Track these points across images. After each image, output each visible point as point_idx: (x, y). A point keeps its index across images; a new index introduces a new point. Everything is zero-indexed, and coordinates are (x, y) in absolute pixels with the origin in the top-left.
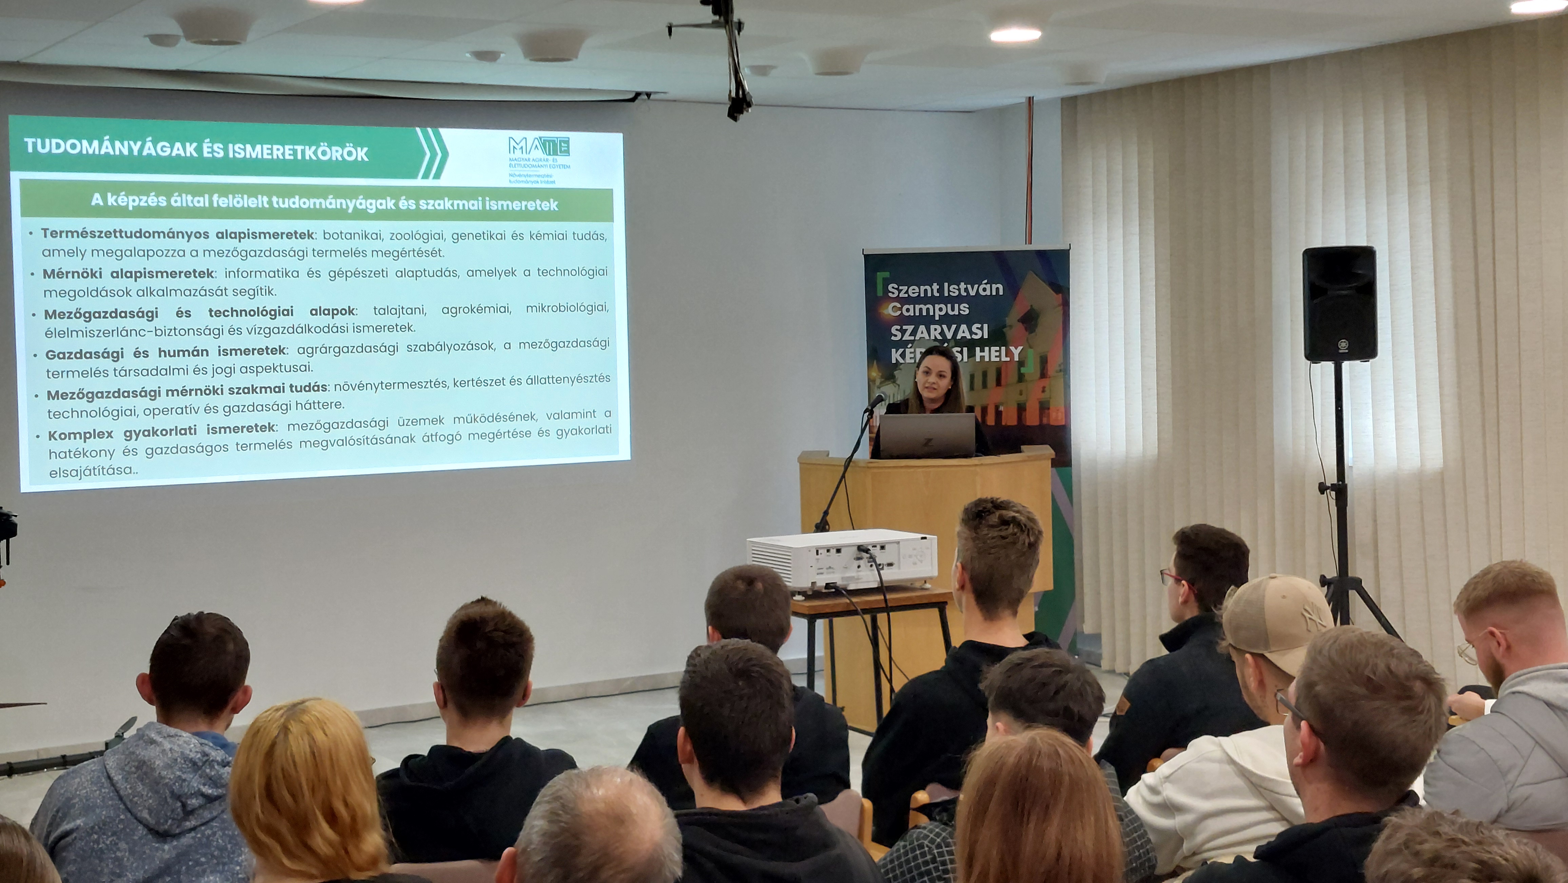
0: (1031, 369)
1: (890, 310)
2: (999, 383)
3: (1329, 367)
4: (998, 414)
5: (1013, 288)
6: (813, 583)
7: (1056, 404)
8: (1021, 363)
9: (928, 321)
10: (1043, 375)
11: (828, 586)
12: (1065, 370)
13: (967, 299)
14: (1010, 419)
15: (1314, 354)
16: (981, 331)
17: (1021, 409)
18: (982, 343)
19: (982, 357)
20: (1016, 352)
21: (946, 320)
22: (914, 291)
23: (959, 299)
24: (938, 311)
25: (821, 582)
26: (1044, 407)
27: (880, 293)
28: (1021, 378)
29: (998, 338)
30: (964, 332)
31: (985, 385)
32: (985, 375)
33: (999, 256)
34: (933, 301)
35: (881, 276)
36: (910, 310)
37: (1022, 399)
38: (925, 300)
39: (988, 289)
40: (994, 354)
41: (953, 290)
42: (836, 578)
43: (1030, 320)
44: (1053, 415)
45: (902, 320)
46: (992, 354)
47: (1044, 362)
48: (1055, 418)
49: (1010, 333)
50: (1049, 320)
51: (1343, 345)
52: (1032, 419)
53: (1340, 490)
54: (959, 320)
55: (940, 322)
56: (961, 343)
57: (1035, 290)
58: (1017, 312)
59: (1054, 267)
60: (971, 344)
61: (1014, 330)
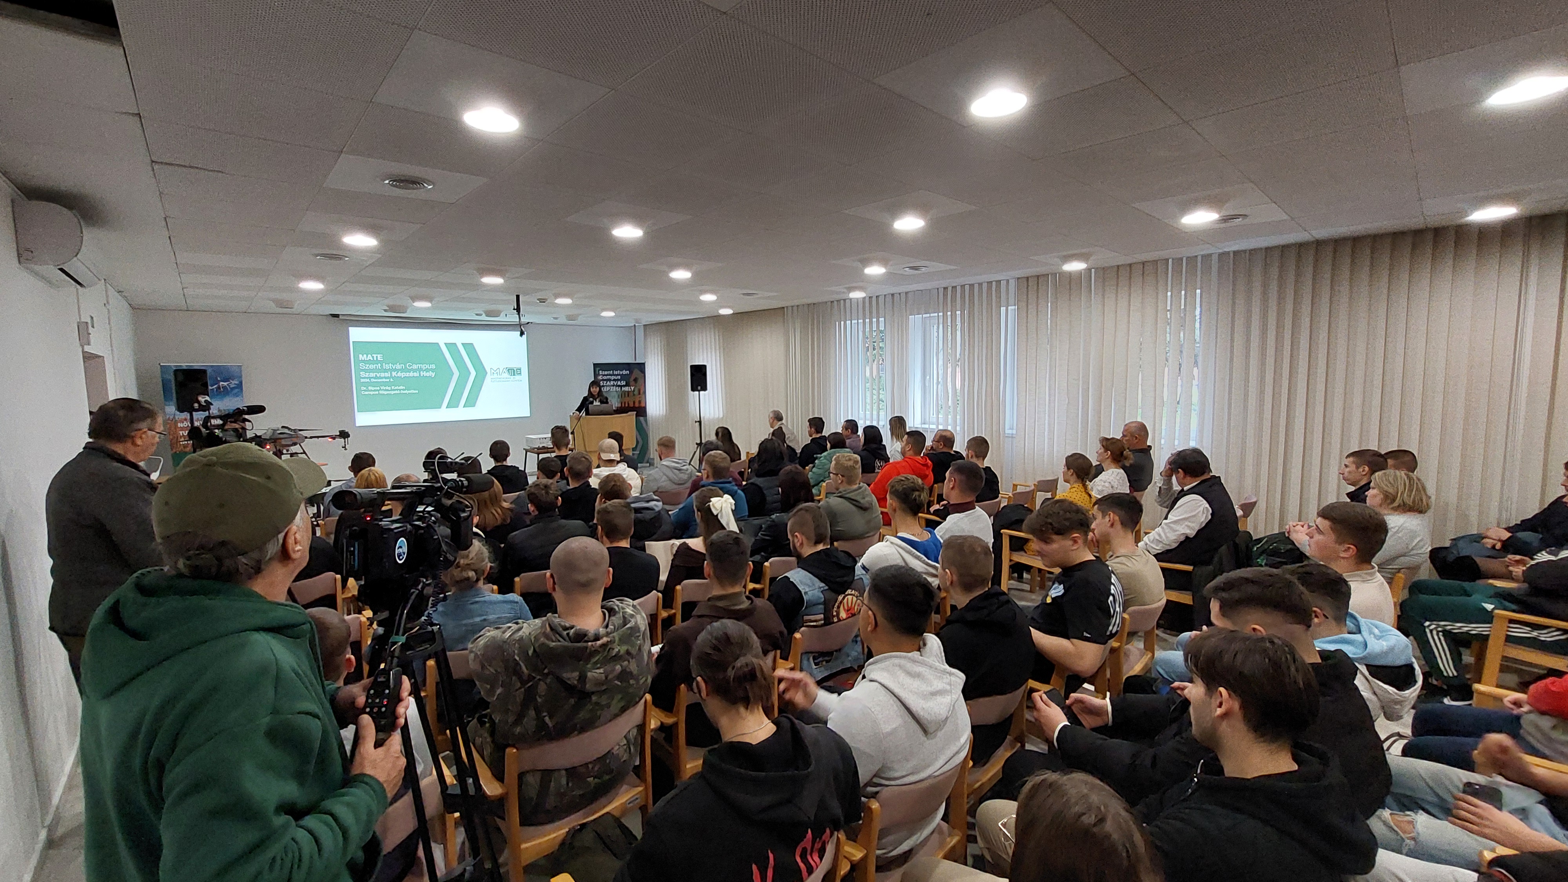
0: (636, 392)
1: (600, 378)
2: (629, 396)
3: (697, 393)
4: (626, 404)
5: (631, 372)
6: (539, 447)
7: (642, 401)
8: (634, 391)
9: (610, 380)
10: (639, 394)
12: (645, 392)
13: (619, 375)
14: (631, 405)
15: (693, 390)
16: (623, 383)
17: (634, 403)
18: (624, 386)
19: (624, 390)
20: (633, 388)
21: (614, 380)
22: (606, 373)
23: (618, 375)
24: (613, 378)
26: (640, 402)
28: (634, 395)
29: (627, 385)
30: (619, 383)
31: (625, 397)
32: (625, 394)
33: (628, 364)
34: (611, 375)
35: (597, 369)
36: (605, 378)
37: (634, 400)
38: (609, 375)
39: (625, 372)
41: (616, 373)
42: (545, 445)
43: (636, 380)
45: (603, 380)
46: (626, 389)
47: (639, 391)
48: (643, 405)
50: (640, 381)
51: (699, 388)
52: (637, 405)
53: (700, 422)
54: (618, 380)
56: (619, 386)
57: (637, 373)
58: (632, 378)
59: (641, 367)
60: (621, 386)
61: (632, 383)
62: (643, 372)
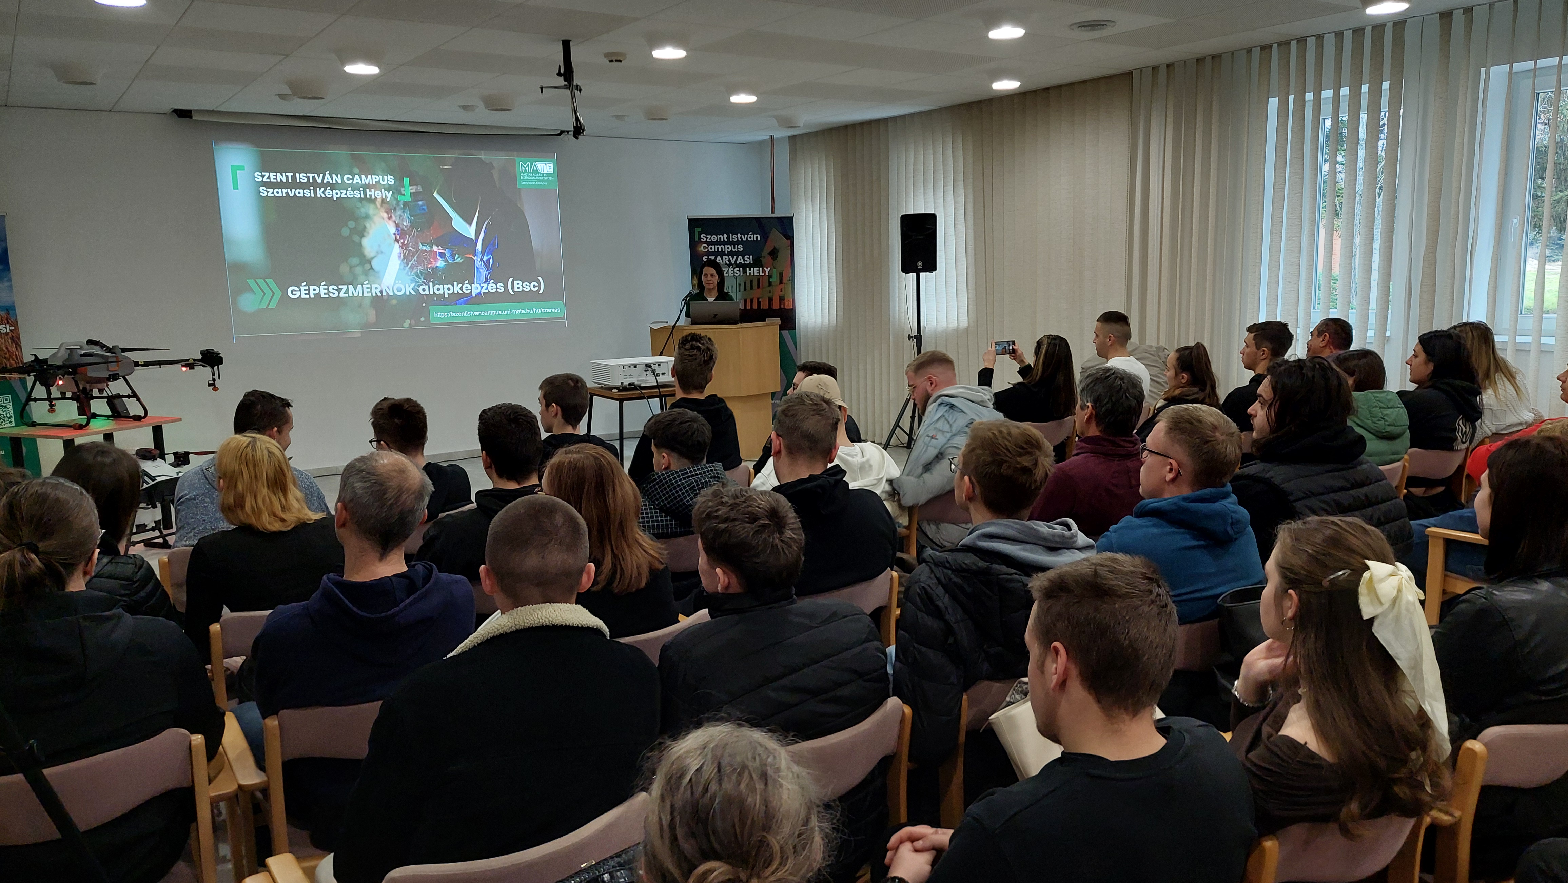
0: (775, 279)
1: (702, 248)
2: (759, 287)
3: (912, 276)
4: (759, 303)
5: (765, 236)
6: (622, 383)
7: (787, 298)
8: (770, 276)
10: (781, 282)
11: (630, 384)
12: (792, 280)
13: (742, 242)
14: (765, 306)
15: (906, 269)
16: (749, 260)
17: (770, 300)
18: (750, 266)
19: (750, 273)
20: (767, 270)
21: (731, 253)
22: (714, 238)
23: (738, 243)
24: (727, 249)
25: (626, 383)
26: (782, 299)
27: (697, 239)
28: (770, 284)
29: (757, 263)
30: (740, 260)
31: (752, 288)
32: (751, 282)
33: (758, 220)
34: (724, 243)
35: (697, 230)
37: (770, 295)
38: (720, 243)
39: (752, 237)
40: (756, 271)
41: (733, 238)
42: (634, 381)
43: (774, 253)
44: (786, 303)
46: (755, 271)
47: (781, 275)
48: (788, 305)
49: (764, 261)
50: (783, 254)
51: (919, 265)
52: (776, 305)
53: (918, 338)
54: (737, 254)
55: (728, 255)
56: (739, 266)
57: (776, 238)
58: (768, 249)
59: (786, 226)
60: (744, 266)
61: (766, 259)
62: (790, 237)
